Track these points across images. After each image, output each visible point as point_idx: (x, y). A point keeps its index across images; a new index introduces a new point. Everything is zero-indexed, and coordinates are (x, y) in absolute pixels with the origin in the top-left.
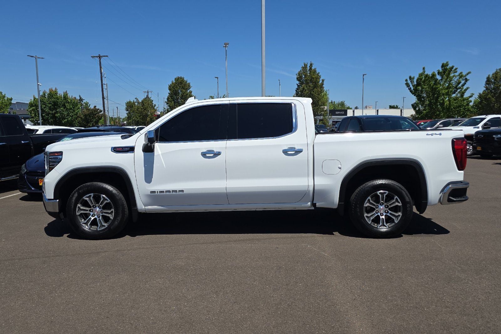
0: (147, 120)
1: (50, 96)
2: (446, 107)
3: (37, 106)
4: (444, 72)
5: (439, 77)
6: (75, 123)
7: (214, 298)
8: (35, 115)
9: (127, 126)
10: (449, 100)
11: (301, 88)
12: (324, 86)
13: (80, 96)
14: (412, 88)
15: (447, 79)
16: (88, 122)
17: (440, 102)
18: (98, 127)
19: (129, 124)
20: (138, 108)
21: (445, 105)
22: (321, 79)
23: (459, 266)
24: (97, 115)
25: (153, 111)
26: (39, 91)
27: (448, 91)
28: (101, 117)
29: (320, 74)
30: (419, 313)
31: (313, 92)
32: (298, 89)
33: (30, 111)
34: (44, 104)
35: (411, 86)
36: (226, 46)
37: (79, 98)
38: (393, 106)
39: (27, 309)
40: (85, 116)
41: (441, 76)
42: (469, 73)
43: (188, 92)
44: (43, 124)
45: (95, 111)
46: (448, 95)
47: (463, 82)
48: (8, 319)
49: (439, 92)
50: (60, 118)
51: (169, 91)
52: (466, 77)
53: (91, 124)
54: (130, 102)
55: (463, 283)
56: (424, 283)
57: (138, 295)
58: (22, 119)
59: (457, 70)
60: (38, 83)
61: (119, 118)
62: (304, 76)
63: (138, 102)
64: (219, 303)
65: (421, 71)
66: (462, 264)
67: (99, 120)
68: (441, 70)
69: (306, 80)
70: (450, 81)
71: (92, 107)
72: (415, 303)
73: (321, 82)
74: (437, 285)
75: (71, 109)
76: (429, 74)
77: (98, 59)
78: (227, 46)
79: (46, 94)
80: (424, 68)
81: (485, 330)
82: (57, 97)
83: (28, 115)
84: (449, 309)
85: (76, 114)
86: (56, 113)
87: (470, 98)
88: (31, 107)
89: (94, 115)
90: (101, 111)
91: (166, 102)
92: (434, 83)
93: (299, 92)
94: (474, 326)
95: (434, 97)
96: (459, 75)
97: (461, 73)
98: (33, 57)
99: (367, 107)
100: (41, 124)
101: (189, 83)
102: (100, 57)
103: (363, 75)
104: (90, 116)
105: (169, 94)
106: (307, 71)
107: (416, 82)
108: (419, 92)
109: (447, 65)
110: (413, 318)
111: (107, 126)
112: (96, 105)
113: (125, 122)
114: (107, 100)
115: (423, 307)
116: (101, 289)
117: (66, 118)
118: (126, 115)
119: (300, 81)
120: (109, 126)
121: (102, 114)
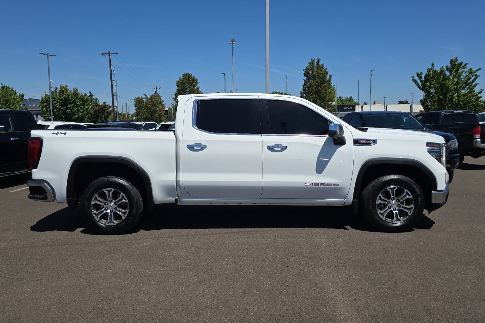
0: (156, 116)
1: (61, 93)
2: (455, 103)
3: (48, 102)
4: (453, 68)
5: (447, 73)
6: (85, 119)
7: (211, 284)
8: (47, 111)
9: (135, 122)
10: (458, 96)
11: (308, 84)
12: (331, 81)
13: (90, 93)
14: (420, 84)
15: (456, 75)
16: (97, 118)
17: (448, 98)
18: (106, 123)
19: (137, 120)
20: (147, 104)
21: (454, 101)
22: (328, 75)
23: (449, 258)
24: (106, 111)
25: (161, 107)
26: (51, 88)
27: (457, 87)
28: (111, 113)
29: (327, 70)
30: (404, 300)
31: (321, 87)
32: (304, 85)
33: (42, 107)
34: (56, 101)
35: (419, 82)
36: (232, 43)
37: (90, 94)
38: (403, 101)
39: (38, 292)
40: (95, 111)
41: (449, 71)
42: (479, 69)
43: (196, 88)
44: (55, 120)
45: (104, 107)
46: (457, 90)
47: (473, 78)
48: (20, 300)
49: (447, 88)
50: (70, 114)
51: (176, 88)
52: (476, 73)
53: (100, 120)
54: (138, 98)
55: (451, 274)
56: (412, 273)
57: (140, 280)
58: (34, 115)
59: (467, 66)
60: (50, 80)
61: (128, 114)
62: (311, 72)
63: (146, 99)
64: (215, 288)
65: (430, 67)
66: (453, 257)
67: (108, 116)
68: (449, 66)
69: (313, 76)
70: (459, 77)
71: (101, 103)
72: (401, 291)
73: (328, 77)
74: (425, 275)
75: (81, 105)
76: (437, 70)
77: (108, 56)
78: (234, 42)
79: (57, 91)
80: (433, 64)
81: (465, 316)
82: (68, 94)
83: (40, 111)
84: (433, 297)
85: (87, 110)
86: (67, 109)
87: (479, 94)
88: (43, 103)
89: (103, 111)
90: (110, 107)
91: (174, 98)
92: (442, 79)
93: (306, 88)
94: (455, 313)
95: (442, 93)
96: (468, 71)
97: (471, 69)
98: (45, 54)
99: (376, 103)
100: (52, 119)
101: (197, 79)
102: (110, 54)
103: (371, 71)
104: (99, 112)
105: (177, 90)
106: (314, 67)
107: (424, 78)
108: (427, 88)
109: (456, 61)
110: (397, 305)
111: (116, 122)
112: (105, 101)
113: (134, 118)
114: (116, 96)
115: (409, 295)
116: (105, 275)
117: (77, 114)
118: (135, 111)
119: (308, 77)
120: (118, 122)
121: (112, 110)
